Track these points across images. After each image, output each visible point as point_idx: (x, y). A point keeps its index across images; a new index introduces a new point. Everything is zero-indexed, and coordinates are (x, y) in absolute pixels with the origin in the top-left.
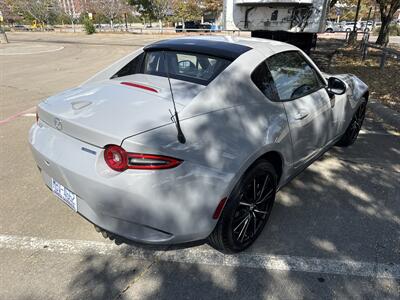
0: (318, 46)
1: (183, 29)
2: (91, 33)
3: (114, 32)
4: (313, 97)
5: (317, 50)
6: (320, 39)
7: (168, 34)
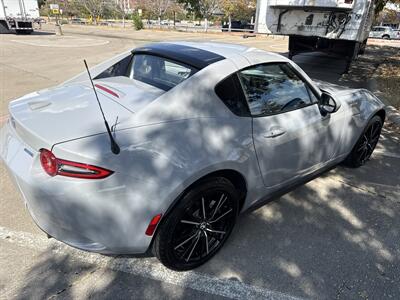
0: (368, 53)
1: (230, 29)
2: (139, 29)
3: (161, 29)
4: (305, 112)
5: (365, 57)
6: (372, 46)
7: (213, 33)
